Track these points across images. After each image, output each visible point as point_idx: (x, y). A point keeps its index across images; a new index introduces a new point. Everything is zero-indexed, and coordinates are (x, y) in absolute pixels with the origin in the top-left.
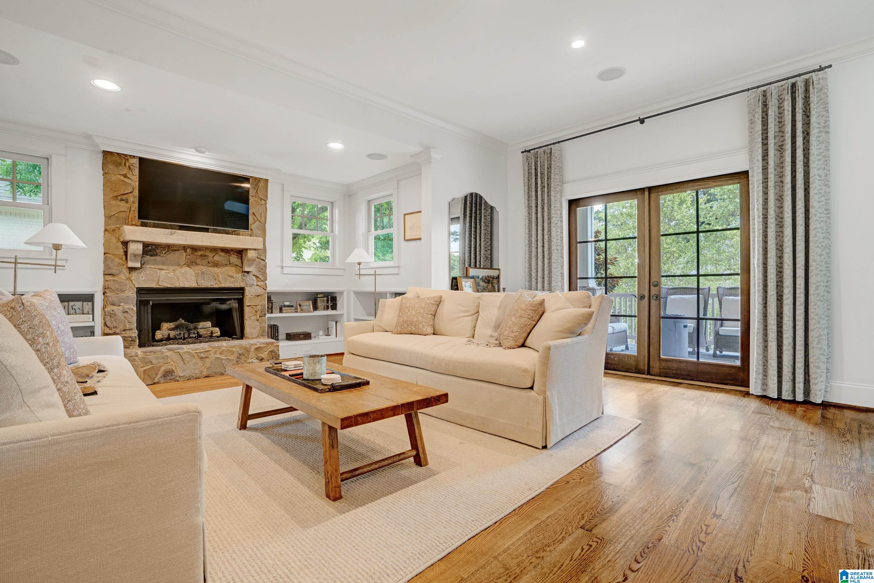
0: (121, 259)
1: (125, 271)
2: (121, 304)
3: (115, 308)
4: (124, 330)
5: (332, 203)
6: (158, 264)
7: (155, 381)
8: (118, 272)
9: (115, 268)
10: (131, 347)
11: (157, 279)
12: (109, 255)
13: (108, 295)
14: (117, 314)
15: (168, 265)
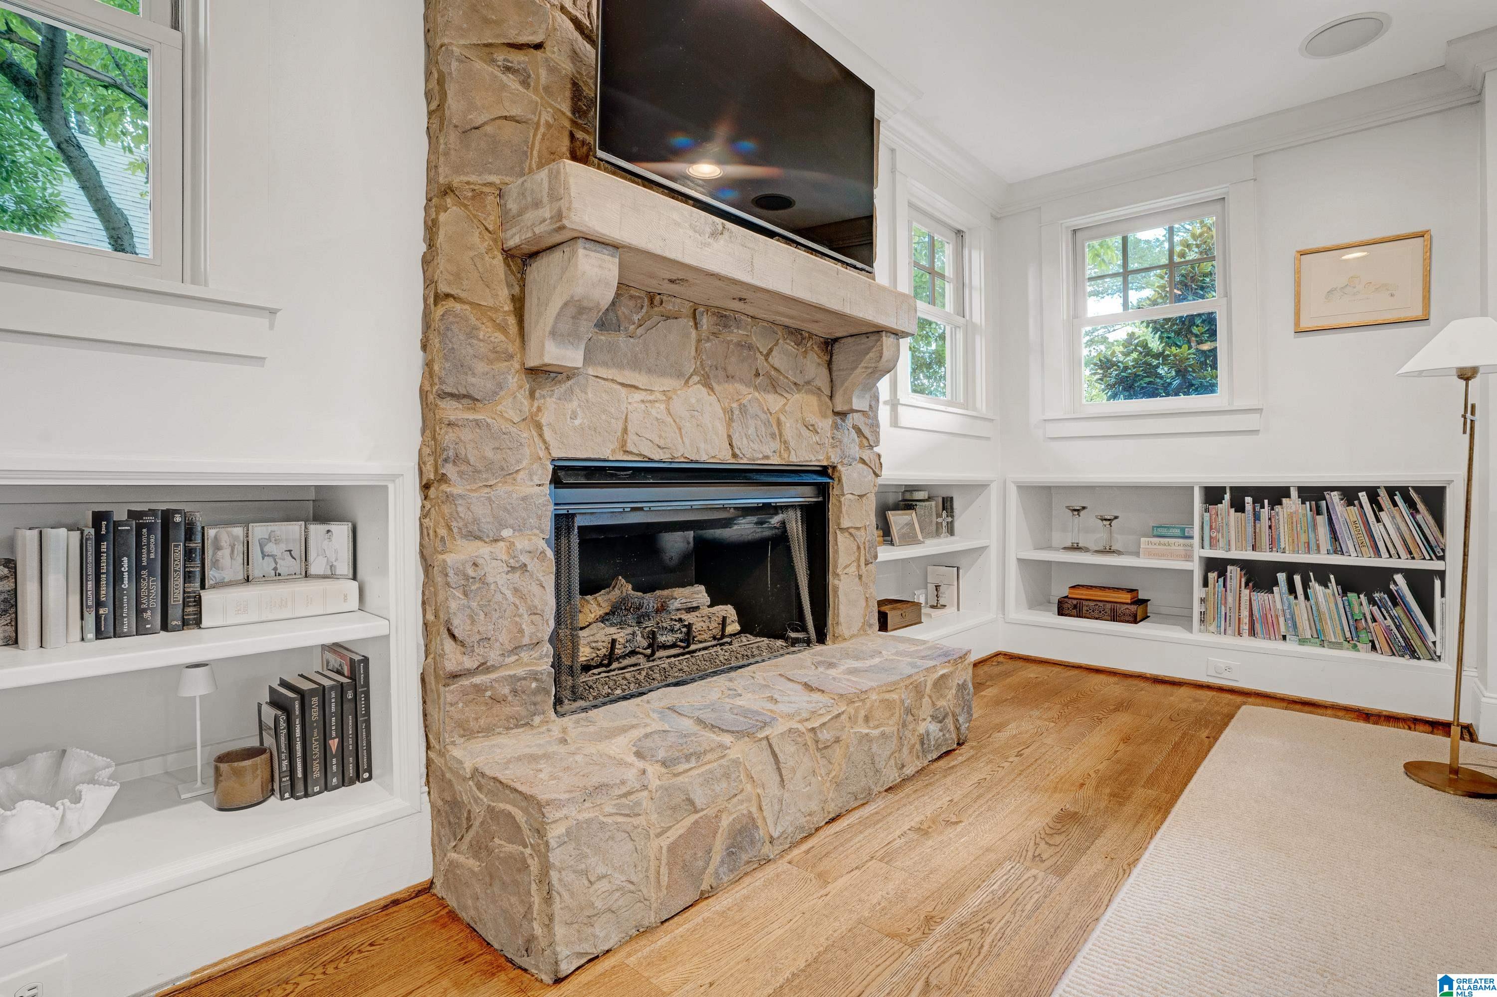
0: (503, 329)
1: (514, 380)
2: (506, 533)
3: (483, 550)
4: (516, 650)
5: (959, 233)
6: (620, 366)
7: (705, 886)
8: (490, 385)
9: (481, 367)
10: (537, 720)
11: (620, 426)
12: (458, 306)
13: (456, 491)
14: (490, 579)
15: (649, 371)
